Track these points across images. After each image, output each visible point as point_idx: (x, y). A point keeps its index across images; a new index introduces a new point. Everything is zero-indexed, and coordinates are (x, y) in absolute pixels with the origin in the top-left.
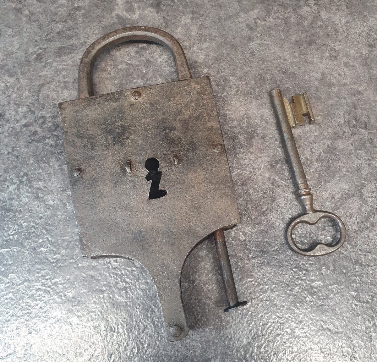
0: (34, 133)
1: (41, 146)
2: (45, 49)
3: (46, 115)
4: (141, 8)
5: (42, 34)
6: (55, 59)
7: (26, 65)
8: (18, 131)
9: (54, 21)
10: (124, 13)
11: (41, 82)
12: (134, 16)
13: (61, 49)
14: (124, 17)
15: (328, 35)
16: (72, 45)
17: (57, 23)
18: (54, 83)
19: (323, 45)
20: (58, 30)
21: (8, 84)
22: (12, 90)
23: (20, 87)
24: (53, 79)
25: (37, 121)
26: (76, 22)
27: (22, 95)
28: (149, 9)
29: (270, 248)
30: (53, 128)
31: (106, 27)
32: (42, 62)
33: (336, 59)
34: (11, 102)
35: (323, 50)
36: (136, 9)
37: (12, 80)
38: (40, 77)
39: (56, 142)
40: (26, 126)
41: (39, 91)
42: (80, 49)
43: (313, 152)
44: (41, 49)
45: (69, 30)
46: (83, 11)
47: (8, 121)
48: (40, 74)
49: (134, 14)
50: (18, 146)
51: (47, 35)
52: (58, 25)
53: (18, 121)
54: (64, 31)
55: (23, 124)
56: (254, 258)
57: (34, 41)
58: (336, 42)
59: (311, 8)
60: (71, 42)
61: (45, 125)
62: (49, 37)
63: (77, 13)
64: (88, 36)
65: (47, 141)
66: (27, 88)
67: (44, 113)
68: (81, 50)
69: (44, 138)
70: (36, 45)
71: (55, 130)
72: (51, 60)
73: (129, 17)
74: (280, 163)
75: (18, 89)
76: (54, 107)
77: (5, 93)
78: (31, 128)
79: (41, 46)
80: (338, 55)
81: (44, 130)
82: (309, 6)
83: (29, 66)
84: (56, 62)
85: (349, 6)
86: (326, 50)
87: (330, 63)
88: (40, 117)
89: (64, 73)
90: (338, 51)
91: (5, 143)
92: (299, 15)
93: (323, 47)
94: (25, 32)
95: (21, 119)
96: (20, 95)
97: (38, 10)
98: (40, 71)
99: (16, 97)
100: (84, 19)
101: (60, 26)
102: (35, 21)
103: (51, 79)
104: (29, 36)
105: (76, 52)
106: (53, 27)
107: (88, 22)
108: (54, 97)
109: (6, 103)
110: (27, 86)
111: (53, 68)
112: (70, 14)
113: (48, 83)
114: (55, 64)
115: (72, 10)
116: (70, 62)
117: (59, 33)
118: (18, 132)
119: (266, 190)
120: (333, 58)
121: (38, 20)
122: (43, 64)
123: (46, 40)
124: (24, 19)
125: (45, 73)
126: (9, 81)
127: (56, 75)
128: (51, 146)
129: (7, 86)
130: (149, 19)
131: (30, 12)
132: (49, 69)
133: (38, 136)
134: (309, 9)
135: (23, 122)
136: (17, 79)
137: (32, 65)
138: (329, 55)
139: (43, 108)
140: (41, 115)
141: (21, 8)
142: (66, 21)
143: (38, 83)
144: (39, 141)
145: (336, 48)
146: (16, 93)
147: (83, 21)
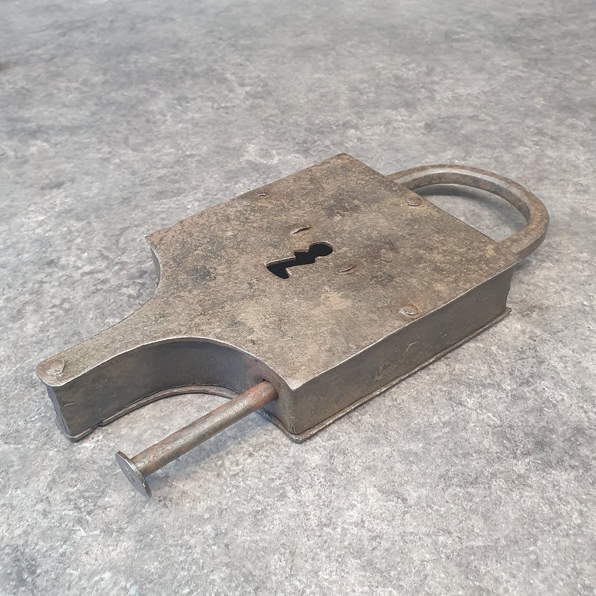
0: (102, 281)
1: (112, 297)
2: (138, 193)
3: (127, 260)
4: (283, 155)
5: (135, 180)
6: (151, 202)
7: (107, 208)
8: (76, 279)
9: (155, 167)
10: (258, 158)
11: (125, 226)
12: (271, 161)
13: (161, 193)
14: (258, 163)
15: (566, 171)
16: (178, 189)
17: (159, 169)
18: (146, 226)
19: (561, 180)
20: (159, 175)
21: (73, 229)
22: (76, 234)
23: (90, 231)
24: (144, 223)
25: (111, 267)
26: (186, 168)
27: (92, 239)
28: (293, 155)
29: (554, 436)
30: (137, 274)
31: (231, 171)
32: (131, 205)
33: (587, 193)
34: (73, 247)
35: (562, 185)
36: (274, 155)
37: (79, 225)
38: (124, 220)
39: (139, 291)
40: (91, 273)
41: (120, 235)
42: (190, 192)
43: (590, 296)
44: (131, 193)
45: (176, 175)
46: (197, 158)
47: (63, 268)
48: (125, 218)
49: (272, 159)
50: (71, 297)
51: (142, 180)
52: (160, 170)
53: (78, 268)
54: (167, 177)
55: (87, 271)
56: (526, 454)
57: (122, 186)
58: (579, 177)
59: (530, 147)
60: (177, 185)
61: (125, 272)
62: (145, 181)
63: (189, 159)
64: (204, 180)
65: (124, 290)
66: (101, 232)
67: (124, 258)
68: (192, 193)
69: (120, 286)
70: (124, 190)
71: (140, 276)
72: (145, 204)
73: (265, 162)
74: (537, 310)
75: (86, 233)
76: (142, 252)
77: (65, 238)
78: (100, 276)
79: (131, 190)
80: (589, 189)
81: (120, 277)
82: (525, 146)
83: (109, 210)
84: (152, 204)
85: (584, 145)
86: (568, 185)
87: (579, 197)
88: (116, 263)
89: (162, 215)
90: (587, 185)
91: (51, 294)
92: (514, 155)
93: (562, 182)
94: (111, 178)
95: (84, 265)
96: (89, 239)
97: (133, 159)
98: (125, 214)
99: (82, 242)
100: (199, 165)
101: (162, 172)
102: (126, 169)
103: (140, 222)
104: (115, 182)
105: (184, 195)
106: (151, 173)
107: (205, 167)
108: (142, 241)
109: (65, 248)
110: (101, 230)
111: (147, 211)
112: (178, 161)
113: (136, 226)
114: (149, 207)
115: (182, 157)
116: (172, 205)
117: (160, 178)
118: (77, 281)
119: (522, 348)
120: (581, 193)
121: (131, 168)
122: (132, 207)
123: (140, 185)
124: (112, 167)
125: (134, 216)
126: (74, 225)
127: (149, 218)
128: (130, 296)
129: (71, 230)
130: (294, 163)
131: (121, 160)
132: (139, 212)
133: (108, 285)
134: (527, 149)
135: (88, 268)
136: (87, 223)
137: (114, 209)
138: (574, 189)
139: (124, 253)
140: (118, 261)
141: (109, 158)
142: (172, 167)
143: (120, 226)
144: (109, 290)
145: (582, 182)
146: (83, 237)
147: (197, 166)
